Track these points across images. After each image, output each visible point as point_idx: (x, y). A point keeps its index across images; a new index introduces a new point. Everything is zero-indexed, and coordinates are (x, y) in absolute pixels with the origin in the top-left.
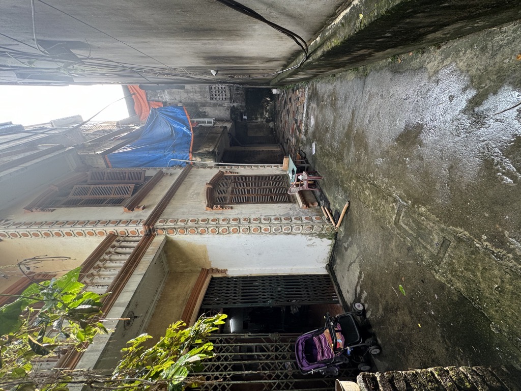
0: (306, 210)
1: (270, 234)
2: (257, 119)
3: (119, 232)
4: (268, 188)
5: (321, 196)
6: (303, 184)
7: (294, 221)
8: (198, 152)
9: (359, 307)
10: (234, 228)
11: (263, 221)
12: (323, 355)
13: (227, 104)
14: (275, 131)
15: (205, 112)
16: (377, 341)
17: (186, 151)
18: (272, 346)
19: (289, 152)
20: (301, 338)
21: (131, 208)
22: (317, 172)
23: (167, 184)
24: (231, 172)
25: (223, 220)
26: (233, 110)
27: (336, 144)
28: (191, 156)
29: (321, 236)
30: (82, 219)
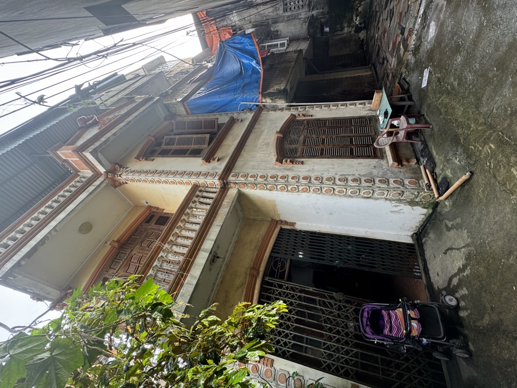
0: (396, 170)
1: (345, 196)
2: (342, 29)
3: (200, 183)
4: (348, 137)
5: (422, 151)
6: (397, 133)
7: (378, 184)
8: (268, 91)
9: (451, 301)
10: (304, 187)
11: (338, 182)
12: (391, 331)
13: (304, 14)
14: (367, 43)
15: (277, 31)
16: (468, 345)
17: (255, 92)
18: (335, 304)
19: (383, 78)
20: (368, 307)
21: (208, 159)
22: (423, 115)
23: (238, 131)
24: (304, 115)
25: (293, 178)
26: (312, 22)
27: (470, 77)
28: (261, 98)
29: (412, 203)
30: (173, 170)
